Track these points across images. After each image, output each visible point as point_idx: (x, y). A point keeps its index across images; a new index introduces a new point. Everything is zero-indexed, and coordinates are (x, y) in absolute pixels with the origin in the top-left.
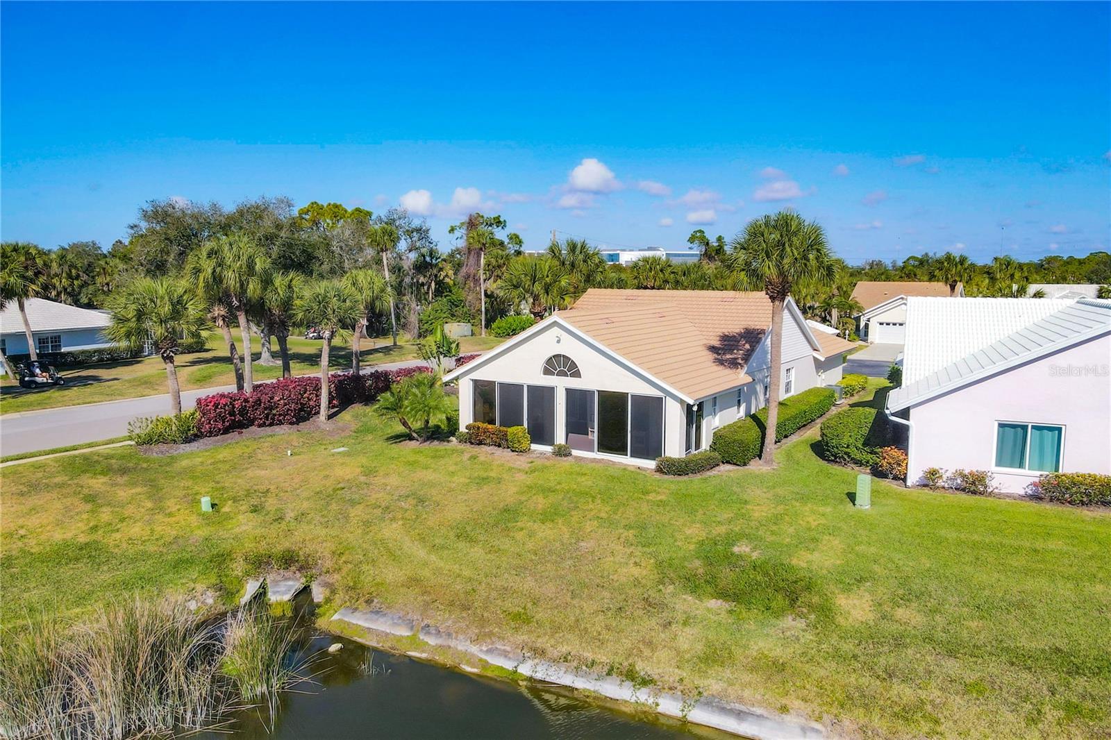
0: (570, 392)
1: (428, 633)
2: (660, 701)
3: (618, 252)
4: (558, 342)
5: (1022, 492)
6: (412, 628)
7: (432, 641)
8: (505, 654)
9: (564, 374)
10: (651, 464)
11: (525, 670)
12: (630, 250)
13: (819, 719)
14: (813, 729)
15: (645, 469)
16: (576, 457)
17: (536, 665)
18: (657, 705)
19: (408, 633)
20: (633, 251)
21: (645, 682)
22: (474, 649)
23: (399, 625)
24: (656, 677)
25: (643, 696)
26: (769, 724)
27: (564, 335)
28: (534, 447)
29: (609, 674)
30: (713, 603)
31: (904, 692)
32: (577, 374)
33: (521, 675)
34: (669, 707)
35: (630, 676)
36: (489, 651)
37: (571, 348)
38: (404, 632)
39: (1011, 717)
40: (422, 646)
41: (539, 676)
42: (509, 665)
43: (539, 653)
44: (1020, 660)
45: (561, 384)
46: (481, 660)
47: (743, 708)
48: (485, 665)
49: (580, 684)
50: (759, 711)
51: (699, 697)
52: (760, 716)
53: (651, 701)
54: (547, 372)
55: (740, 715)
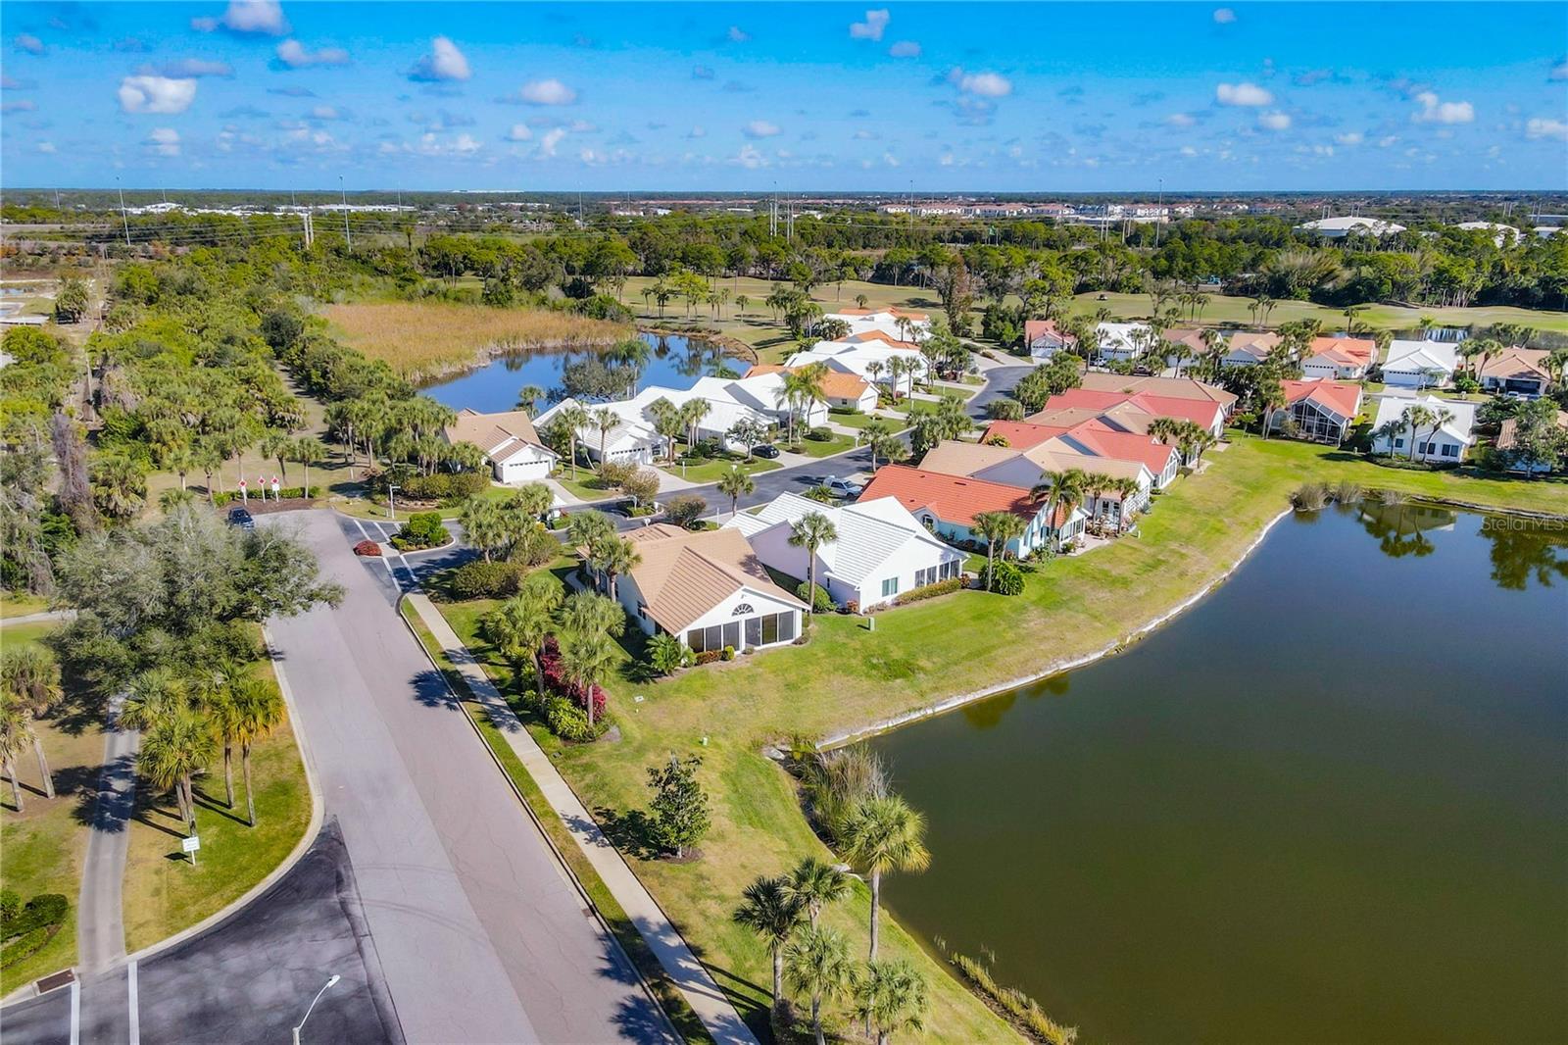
0: (747, 622)
4: (742, 598)
5: (893, 604)
9: (743, 613)
10: (789, 642)
15: (788, 645)
16: (753, 651)
23: (842, 735)
27: (745, 594)
32: (752, 610)
37: (750, 600)
44: (967, 659)
45: (742, 618)
54: (734, 614)
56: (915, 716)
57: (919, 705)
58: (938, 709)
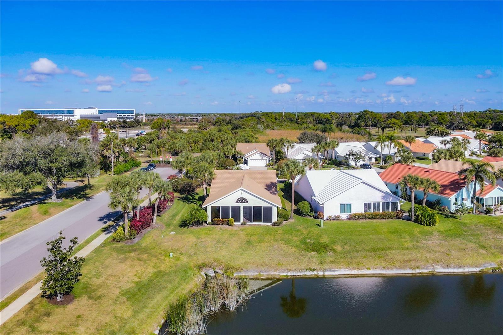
0: (245, 208)
1: (263, 272)
2: (319, 273)
3: (73, 109)
4: (241, 194)
5: (345, 218)
6: (258, 272)
7: (265, 274)
8: (283, 272)
9: (242, 202)
10: (269, 224)
11: (289, 274)
12: (79, 109)
13: (346, 268)
14: (346, 270)
15: (269, 225)
16: (248, 225)
17: (291, 273)
18: (318, 273)
19: (258, 274)
20: (80, 109)
21: (314, 270)
22: (275, 273)
23: (254, 272)
24: (316, 269)
25: (315, 273)
26: (339, 271)
27: (243, 192)
28: (235, 223)
29: (306, 270)
30: (313, 253)
31: (356, 260)
32: (247, 202)
33: (288, 275)
34: (321, 273)
35: (311, 270)
36: (279, 273)
37: (245, 195)
38: (257, 274)
39: (372, 260)
40: (263, 275)
41: (293, 275)
42: (285, 274)
43: (290, 270)
44: (368, 251)
45: (242, 205)
46: (279, 275)
47: (334, 270)
48: (280, 276)
49: (302, 274)
50: (337, 269)
51: (324, 270)
52: (337, 270)
53: (317, 273)
54: (237, 202)
55: (334, 271)
56: (309, 273)
57: (315, 268)
58: (327, 273)
